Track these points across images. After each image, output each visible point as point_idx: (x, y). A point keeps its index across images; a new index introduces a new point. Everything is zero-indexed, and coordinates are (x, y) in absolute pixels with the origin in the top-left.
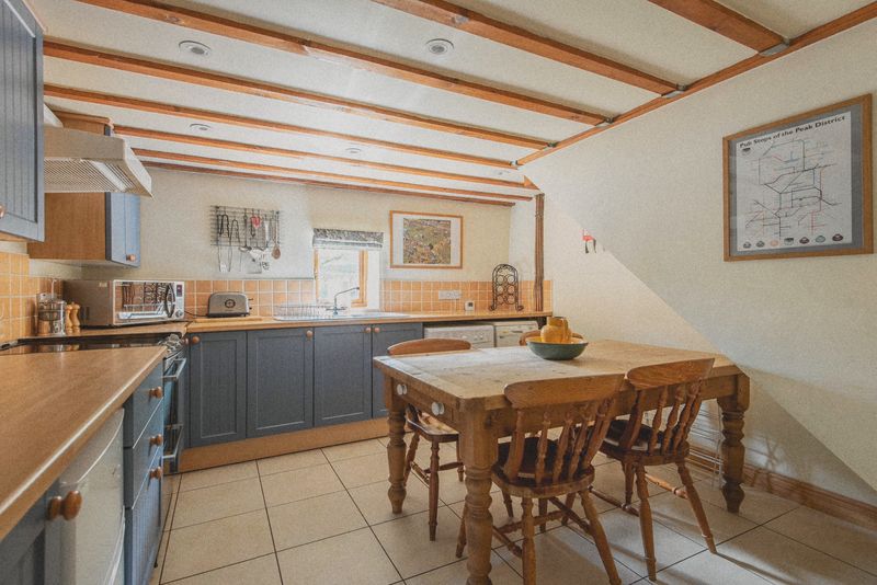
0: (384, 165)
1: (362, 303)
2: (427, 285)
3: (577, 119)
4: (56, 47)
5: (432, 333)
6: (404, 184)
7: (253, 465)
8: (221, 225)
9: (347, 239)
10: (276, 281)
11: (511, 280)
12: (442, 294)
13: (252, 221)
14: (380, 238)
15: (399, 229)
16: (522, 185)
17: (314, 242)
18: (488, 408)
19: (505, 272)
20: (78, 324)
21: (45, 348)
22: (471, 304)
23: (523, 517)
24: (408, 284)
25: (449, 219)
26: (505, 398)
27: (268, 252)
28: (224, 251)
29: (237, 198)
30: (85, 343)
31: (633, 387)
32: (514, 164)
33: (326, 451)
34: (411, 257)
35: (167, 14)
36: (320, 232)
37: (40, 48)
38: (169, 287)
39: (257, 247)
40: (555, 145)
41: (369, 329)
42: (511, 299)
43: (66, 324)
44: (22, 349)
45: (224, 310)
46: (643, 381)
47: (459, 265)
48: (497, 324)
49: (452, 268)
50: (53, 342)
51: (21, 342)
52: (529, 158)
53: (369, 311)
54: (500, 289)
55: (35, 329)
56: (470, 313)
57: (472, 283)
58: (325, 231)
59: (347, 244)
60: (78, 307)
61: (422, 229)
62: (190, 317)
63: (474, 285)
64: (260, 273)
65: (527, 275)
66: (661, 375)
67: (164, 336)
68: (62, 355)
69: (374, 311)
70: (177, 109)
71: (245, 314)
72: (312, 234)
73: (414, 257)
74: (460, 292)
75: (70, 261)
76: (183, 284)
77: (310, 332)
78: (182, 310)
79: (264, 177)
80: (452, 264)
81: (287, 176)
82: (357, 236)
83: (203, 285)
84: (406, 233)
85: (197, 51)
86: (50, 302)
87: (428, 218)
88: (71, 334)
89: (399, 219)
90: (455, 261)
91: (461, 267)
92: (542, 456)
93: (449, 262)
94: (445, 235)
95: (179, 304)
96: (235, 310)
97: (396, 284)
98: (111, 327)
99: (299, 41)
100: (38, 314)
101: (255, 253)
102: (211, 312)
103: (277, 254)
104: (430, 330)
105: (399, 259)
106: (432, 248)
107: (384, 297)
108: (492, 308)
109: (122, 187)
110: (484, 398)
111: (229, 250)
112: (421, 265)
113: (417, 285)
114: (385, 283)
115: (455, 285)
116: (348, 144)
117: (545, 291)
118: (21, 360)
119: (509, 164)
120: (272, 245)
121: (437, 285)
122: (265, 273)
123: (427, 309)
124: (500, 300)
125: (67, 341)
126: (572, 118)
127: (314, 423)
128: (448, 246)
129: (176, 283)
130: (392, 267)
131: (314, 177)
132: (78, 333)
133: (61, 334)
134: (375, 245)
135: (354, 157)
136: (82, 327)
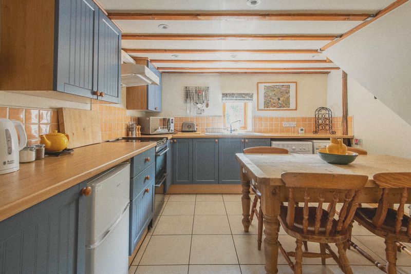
0: (249, 61)
1: (245, 128)
2: (277, 119)
3: (348, 19)
4: (125, 36)
5: (275, 144)
6: (265, 69)
7: (194, 196)
8: (188, 95)
9: (236, 97)
10: (208, 117)
11: (327, 116)
12: (285, 124)
13: (198, 92)
14: (251, 96)
15: (262, 91)
16: (325, 61)
17: (222, 99)
18: (272, 184)
19: (323, 112)
20: (140, 133)
21: (130, 141)
22: (302, 130)
23: (296, 250)
24: (266, 119)
25: (289, 84)
26: (281, 180)
27: (204, 105)
28: (188, 105)
29: (194, 82)
30: (142, 140)
31: (378, 186)
32: (319, 50)
33: (224, 196)
34: (268, 105)
35: (151, 17)
36: (225, 95)
37: (120, 37)
38: (169, 120)
39: (200, 103)
40: (341, 36)
41: (243, 140)
42: (327, 127)
43: (136, 133)
44: (123, 141)
45: (187, 129)
46: (387, 183)
47: (295, 108)
48: (314, 141)
49: (290, 110)
50: (133, 139)
51: (123, 138)
52: (327, 46)
53: (247, 132)
54: (320, 122)
55: (128, 134)
56: (301, 134)
57: (303, 118)
58: (227, 94)
59: (236, 100)
60: (140, 127)
61: (274, 91)
62: (176, 131)
63: (304, 119)
64: (201, 114)
65: (338, 113)
66: (400, 180)
67: (162, 139)
68: (135, 143)
69: (249, 132)
70: (165, 51)
71: (195, 131)
72: (222, 96)
73: (270, 104)
74: (296, 123)
75: (142, 110)
76: (173, 118)
77: (217, 140)
78: (173, 129)
79: (203, 73)
80: (291, 108)
81: (213, 71)
82: (242, 96)
83: (181, 119)
84: (265, 93)
85: (164, 28)
86: (132, 125)
87: (277, 84)
88: (138, 136)
89: (262, 86)
90: (292, 106)
91: (296, 109)
92: (306, 217)
93: (289, 107)
94: (287, 92)
95: (172, 127)
96: (191, 130)
97: (260, 119)
98: (150, 134)
99: (195, 15)
100: (129, 129)
101: (199, 105)
102: (183, 130)
103: (207, 105)
104: (274, 142)
105: (262, 106)
106: (279, 99)
107: (255, 124)
108: (316, 132)
109: (150, 83)
110: (269, 179)
111: (190, 104)
112: (273, 109)
113: (271, 119)
114: (254, 118)
115: (293, 119)
116: (230, 53)
117: (349, 123)
118: (123, 144)
119: (316, 51)
120: (205, 102)
121: (282, 119)
122: (204, 114)
123: (277, 132)
124: (320, 128)
125: (136, 139)
126: (345, 19)
127: (218, 182)
128: (288, 98)
129: (171, 118)
130: (258, 110)
131: (221, 70)
132: (140, 136)
133: (134, 136)
134: (249, 100)
135: (234, 59)
136: (142, 134)
